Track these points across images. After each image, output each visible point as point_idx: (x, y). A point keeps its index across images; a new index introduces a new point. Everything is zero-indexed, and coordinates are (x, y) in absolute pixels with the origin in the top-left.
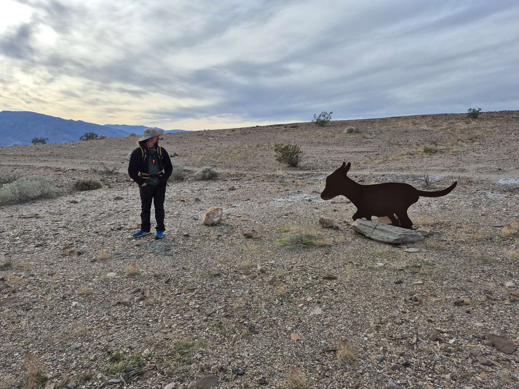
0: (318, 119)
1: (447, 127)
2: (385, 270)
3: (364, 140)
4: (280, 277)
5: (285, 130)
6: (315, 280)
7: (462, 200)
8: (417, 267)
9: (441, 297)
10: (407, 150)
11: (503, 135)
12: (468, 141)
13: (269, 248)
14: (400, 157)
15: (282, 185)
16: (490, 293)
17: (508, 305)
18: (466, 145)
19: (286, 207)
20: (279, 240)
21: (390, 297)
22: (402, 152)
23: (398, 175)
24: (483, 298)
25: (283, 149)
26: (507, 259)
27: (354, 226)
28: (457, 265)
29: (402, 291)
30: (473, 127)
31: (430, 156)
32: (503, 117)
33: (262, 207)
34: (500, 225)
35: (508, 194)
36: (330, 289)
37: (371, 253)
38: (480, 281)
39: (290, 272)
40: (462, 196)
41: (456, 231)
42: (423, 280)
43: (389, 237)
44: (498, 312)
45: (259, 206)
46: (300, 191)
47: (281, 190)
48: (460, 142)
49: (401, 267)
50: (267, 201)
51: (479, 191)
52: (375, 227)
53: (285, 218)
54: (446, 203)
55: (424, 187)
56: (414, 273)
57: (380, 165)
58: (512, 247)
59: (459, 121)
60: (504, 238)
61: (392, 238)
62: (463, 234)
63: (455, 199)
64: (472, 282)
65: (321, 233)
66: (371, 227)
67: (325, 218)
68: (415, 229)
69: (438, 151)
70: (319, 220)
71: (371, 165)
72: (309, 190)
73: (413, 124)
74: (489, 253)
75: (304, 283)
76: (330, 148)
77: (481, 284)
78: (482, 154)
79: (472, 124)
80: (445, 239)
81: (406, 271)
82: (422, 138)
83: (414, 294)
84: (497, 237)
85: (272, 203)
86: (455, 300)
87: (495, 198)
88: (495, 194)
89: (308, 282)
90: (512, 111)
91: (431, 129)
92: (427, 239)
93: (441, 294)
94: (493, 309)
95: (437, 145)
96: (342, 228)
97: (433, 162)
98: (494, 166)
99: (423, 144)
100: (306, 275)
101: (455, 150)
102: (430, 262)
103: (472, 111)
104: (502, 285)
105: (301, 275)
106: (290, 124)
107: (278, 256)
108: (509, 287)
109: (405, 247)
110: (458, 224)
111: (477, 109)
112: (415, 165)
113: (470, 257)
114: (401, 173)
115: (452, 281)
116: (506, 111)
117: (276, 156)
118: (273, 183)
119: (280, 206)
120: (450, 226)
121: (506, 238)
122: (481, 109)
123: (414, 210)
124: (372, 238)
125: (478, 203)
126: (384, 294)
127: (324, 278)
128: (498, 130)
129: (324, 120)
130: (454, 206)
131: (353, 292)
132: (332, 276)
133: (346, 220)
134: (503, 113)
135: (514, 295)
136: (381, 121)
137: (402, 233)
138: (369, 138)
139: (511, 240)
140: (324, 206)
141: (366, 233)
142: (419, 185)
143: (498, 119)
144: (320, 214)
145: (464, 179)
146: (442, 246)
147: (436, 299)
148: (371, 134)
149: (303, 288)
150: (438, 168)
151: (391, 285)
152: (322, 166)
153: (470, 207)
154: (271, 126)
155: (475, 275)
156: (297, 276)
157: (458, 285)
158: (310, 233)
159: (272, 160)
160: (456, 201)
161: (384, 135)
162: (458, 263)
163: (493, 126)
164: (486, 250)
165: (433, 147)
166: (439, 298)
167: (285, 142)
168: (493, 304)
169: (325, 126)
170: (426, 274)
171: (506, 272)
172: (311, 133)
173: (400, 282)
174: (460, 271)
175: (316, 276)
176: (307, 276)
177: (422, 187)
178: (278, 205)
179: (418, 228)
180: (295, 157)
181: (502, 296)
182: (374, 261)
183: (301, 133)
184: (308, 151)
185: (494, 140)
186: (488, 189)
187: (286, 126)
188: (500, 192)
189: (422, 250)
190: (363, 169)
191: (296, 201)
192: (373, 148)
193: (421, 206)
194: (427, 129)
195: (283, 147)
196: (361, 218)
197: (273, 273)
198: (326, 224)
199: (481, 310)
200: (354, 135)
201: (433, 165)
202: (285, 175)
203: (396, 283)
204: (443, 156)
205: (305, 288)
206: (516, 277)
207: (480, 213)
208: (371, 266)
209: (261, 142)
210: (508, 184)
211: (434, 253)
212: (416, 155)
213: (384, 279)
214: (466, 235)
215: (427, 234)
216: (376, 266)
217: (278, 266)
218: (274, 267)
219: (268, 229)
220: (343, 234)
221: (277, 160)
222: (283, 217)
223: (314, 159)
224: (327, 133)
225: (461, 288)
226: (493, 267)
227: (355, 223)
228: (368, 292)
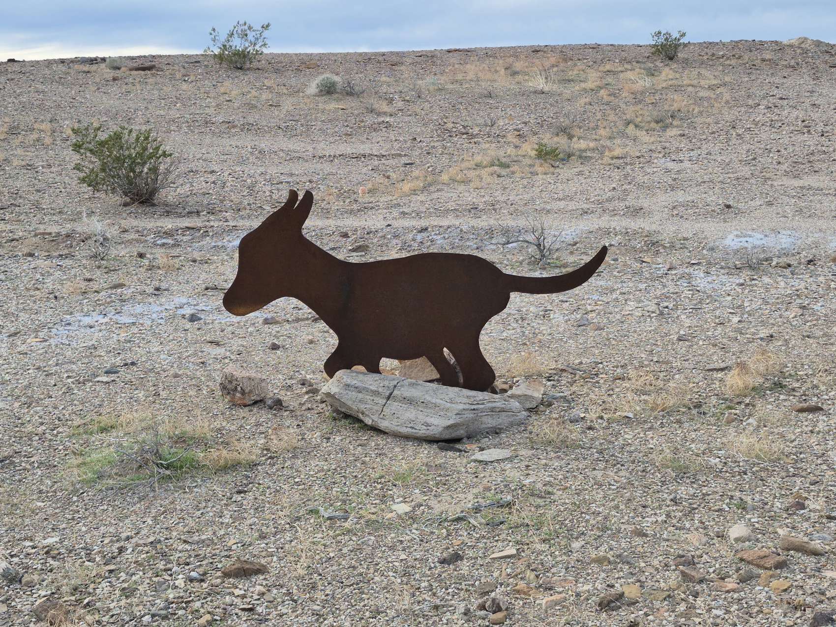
0: (224, 46)
1: (598, 83)
2: (415, 526)
3: (370, 119)
4: (75, 589)
5: (114, 79)
6: (196, 584)
7: (631, 296)
8: (502, 506)
9: (566, 589)
10: (491, 150)
11: (739, 110)
12: (653, 125)
13: (41, 492)
14: (472, 174)
15: (99, 267)
16: (691, 563)
17: (734, 591)
18: (646, 139)
19: (112, 343)
20: (80, 460)
21: (425, 607)
22: (478, 158)
23: (465, 228)
24: (673, 578)
25: (102, 144)
26: (736, 462)
27: (328, 395)
28: (610, 489)
29: (461, 584)
30: (664, 85)
31: (552, 169)
32: (739, 58)
33: (23, 348)
34: (723, 365)
35: (746, 274)
36: (243, 610)
37: (377, 475)
38: (666, 529)
39: (112, 567)
40: (631, 285)
41: (612, 390)
42: (517, 543)
43: (430, 420)
44: (707, 616)
45: (13, 345)
46: (164, 285)
47: (96, 287)
48: (631, 129)
49: (459, 510)
50: (43, 326)
51: (675, 268)
52: (391, 394)
53: (107, 383)
54: (589, 308)
55: (534, 262)
56: (494, 525)
57: (414, 198)
58: (749, 424)
59: (629, 66)
60: (731, 401)
61: (438, 424)
62: (630, 396)
63: (614, 296)
64: (646, 535)
65: (224, 424)
66: (376, 393)
67: (239, 373)
68: (504, 391)
69: (573, 155)
70: (219, 380)
71: (390, 198)
72: (194, 284)
73: (509, 71)
74: (693, 446)
75: (158, 601)
76: (264, 144)
77: (668, 540)
78: (687, 164)
79: (663, 76)
80: (582, 415)
81: (472, 521)
82: (532, 116)
83: (493, 591)
84: (714, 400)
85: (62, 330)
86: (602, 595)
87: (714, 290)
88: (715, 277)
89: (171, 596)
90: (762, 43)
91: (555, 87)
92: (534, 417)
93: (565, 580)
94: (695, 608)
95: (570, 137)
96: (294, 404)
97: (561, 187)
98: (714, 199)
99: (535, 134)
100: (166, 570)
101: (618, 152)
102: (539, 486)
103: (662, 40)
104: (721, 536)
105: (150, 574)
106: (132, 58)
107: (73, 519)
108: (737, 540)
109: (474, 446)
110: (617, 367)
111: (675, 35)
112: (511, 198)
113: (643, 463)
114: (474, 222)
115: (596, 539)
116: (746, 41)
117: (77, 168)
118: (68, 262)
119: (91, 343)
120: (597, 375)
121: (736, 401)
122: (684, 35)
123: (505, 334)
124: (382, 428)
125: (671, 306)
126: (406, 602)
127: (227, 575)
128: (727, 96)
129: (243, 51)
130: (611, 316)
131: (316, 607)
132: (251, 563)
133: (308, 377)
134: (740, 46)
135: (749, 563)
136: (419, 60)
137: (467, 406)
138: (385, 113)
139: (747, 405)
140: (241, 332)
141: (363, 413)
142: (521, 258)
143: (728, 62)
144: (227, 361)
145: (637, 236)
146: (573, 436)
147: (551, 598)
148: (391, 101)
149: (153, 616)
150: (572, 205)
151: (430, 569)
152: (241, 203)
153: (651, 318)
154: (62, 61)
155: (655, 514)
156: (134, 578)
157: (611, 549)
158: (188, 428)
159: (67, 180)
160: (617, 300)
161: (427, 106)
162: (612, 482)
163: (715, 82)
164: (685, 439)
165: (561, 142)
166: (560, 593)
167: (114, 118)
168: (698, 593)
169: (248, 69)
170: (528, 525)
171: (732, 498)
172: (202, 90)
173: (456, 557)
174: (617, 507)
175: (201, 570)
176: (171, 575)
177: (529, 264)
178: (84, 338)
179: (511, 387)
180: (146, 170)
181: (721, 569)
182: (383, 499)
183: (168, 89)
184: (193, 151)
185: (716, 123)
186: (698, 264)
187: (115, 65)
188: (726, 271)
189: (520, 453)
190: (365, 209)
191: (149, 323)
192: (396, 145)
193: (523, 319)
194: (546, 89)
195: (103, 136)
196: (349, 367)
197: (50, 577)
198: (243, 392)
199: (666, 614)
200: (338, 100)
201: (561, 196)
202: (112, 232)
203: (443, 562)
204: (586, 169)
205: (159, 615)
206: (754, 509)
207: (675, 331)
208: (374, 517)
209: (27, 119)
210: (746, 248)
211: (551, 459)
212: (515, 168)
213: (410, 553)
214: (636, 398)
215: (534, 405)
216: (390, 515)
217: (70, 551)
218: (53, 558)
219: (42, 424)
220: (296, 423)
221: (83, 180)
222: (97, 379)
223: (212, 178)
224: (254, 93)
225: (619, 556)
226: (701, 486)
227: (331, 386)
228: (362, 600)
